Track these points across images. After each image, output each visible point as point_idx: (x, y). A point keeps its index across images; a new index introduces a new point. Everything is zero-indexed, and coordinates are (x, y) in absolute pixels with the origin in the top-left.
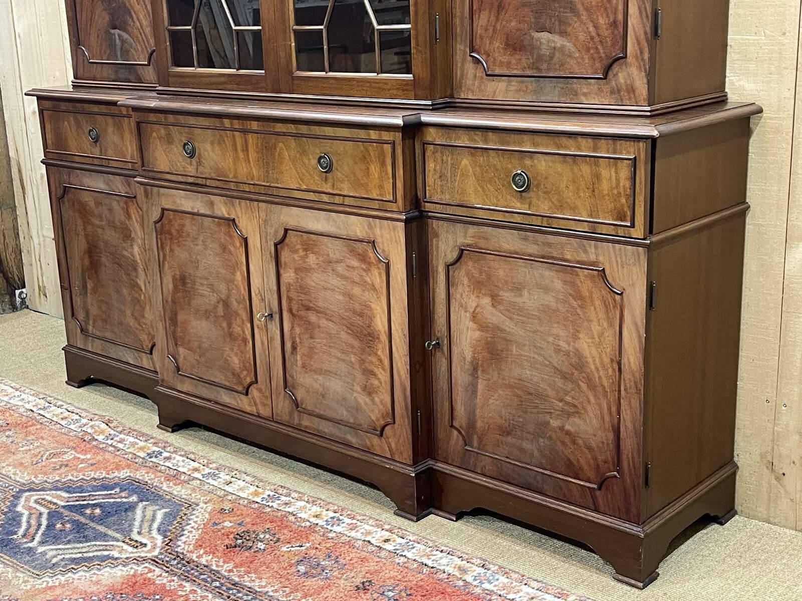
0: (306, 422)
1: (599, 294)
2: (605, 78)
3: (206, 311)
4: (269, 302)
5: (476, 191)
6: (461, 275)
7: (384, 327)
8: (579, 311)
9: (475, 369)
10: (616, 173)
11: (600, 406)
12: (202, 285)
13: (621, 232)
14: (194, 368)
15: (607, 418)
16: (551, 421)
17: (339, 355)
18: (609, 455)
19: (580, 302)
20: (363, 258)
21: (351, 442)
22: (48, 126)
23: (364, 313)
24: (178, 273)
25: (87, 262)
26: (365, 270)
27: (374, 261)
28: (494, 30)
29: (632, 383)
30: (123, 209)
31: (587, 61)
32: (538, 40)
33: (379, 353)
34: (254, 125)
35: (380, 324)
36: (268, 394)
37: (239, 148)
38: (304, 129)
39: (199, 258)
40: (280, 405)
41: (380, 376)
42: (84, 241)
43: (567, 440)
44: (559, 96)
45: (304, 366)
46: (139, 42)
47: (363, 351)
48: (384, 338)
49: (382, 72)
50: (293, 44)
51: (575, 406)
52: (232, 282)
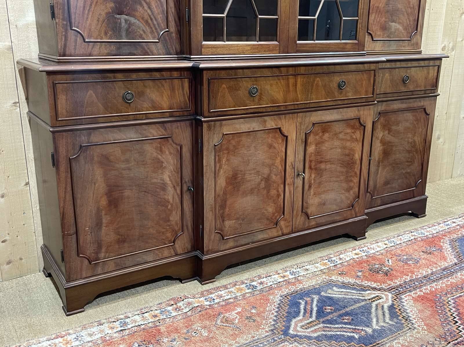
2: (411, 40)
3: (252, 189)
4: (297, 167)
5: (389, 86)
6: (379, 125)
7: (359, 156)
9: (379, 163)
15: (420, 161)
23: (351, 153)
24: (232, 173)
25: (104, 202)
28: (377, 21)
31: (406, 34)
32: (391, 25)
37: (291, 85)
39: (250, 158)
40: (298, 221)
45: (314, 194)
46: (149, 25)
47: (347, 172)
52: (273, 164)
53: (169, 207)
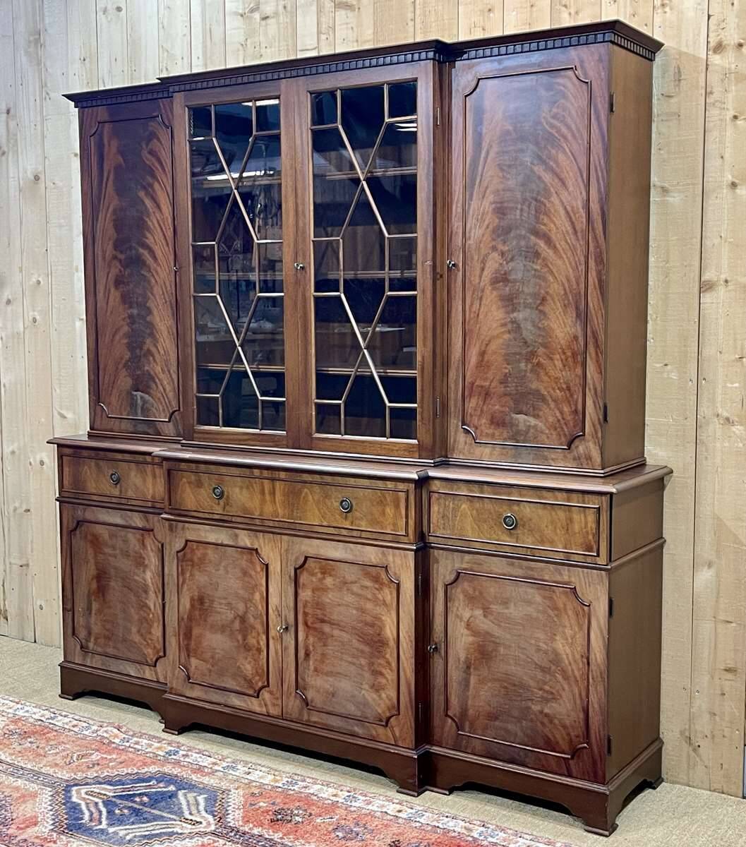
0: (315, 718)
1: (571, 605)
2: (569, 449)
3: (223, 626)
4: (286, 616)
5: (472, 528)
6: (458, 593)
7: (392, 635)
8: (555, 619)
9: (468, 667)
10: (585, 517)
11: (572, 691)
12: (221, 604)
13: (589, 559)
14: (205, 675)
15: (578, 702)
16: (533, 707)
17: (350, 659)
18: (580, 730)
19: (556, 612)
20: (376, 579)
21: (358, 733)
22: (66, 469)
23: (376, 624)
24: (196, 594)
25: (94, 585)
26: (377, 589)
27: (386, 582)
28: (482, 411)
29: (599, 674)
30: (139, 540)
31: (554, 436)
32: (517, 419)
33: (388, 656)
34: (283, 475)
35: (389, 632)
36: (278, 695)
37: (267, 491)
38: (328, 479)
39: (219, 581)
40: (291, 704)
41: (387, 676)
42: (93, 567)
43: (546, 721)
44: (533, 459)
45: (316, 670)
46: (161, 403)
47: (372, 655)
48: (392, 644)
49: (391, 437)
50: (314, 413)
51: (552, 693)
52: (250, 600)
53: (151, 616)
